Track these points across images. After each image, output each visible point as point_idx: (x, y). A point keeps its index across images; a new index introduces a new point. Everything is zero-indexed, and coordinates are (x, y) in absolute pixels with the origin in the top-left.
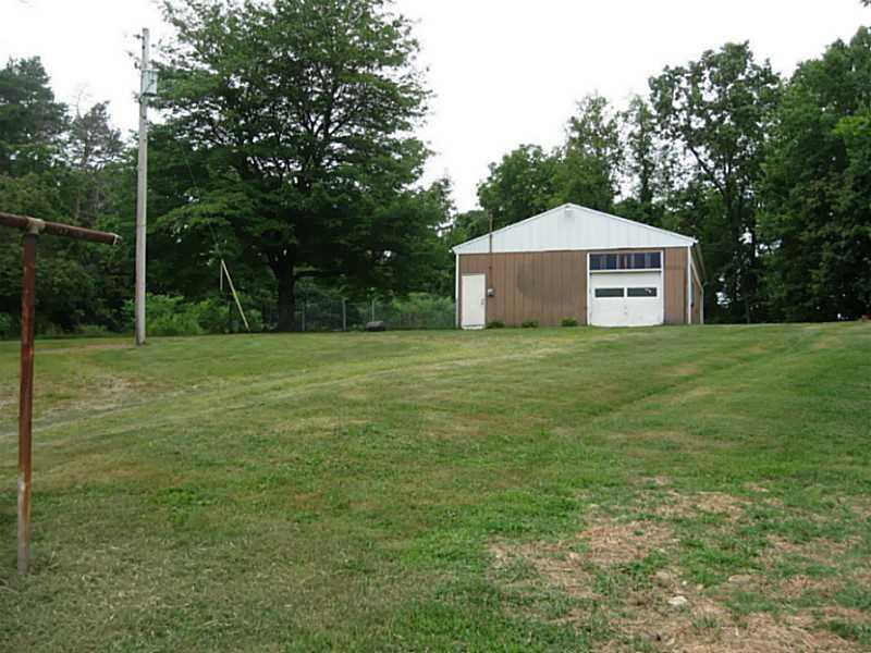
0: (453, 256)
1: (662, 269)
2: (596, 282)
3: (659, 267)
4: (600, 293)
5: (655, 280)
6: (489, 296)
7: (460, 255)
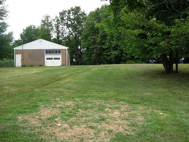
0: (14, 50)
1: (61, 54)
2: (47, 56)
3: (61, 53)
4: (48, 59)
5: (59, 56)
6: (22, 59)
7: (15, 50)
